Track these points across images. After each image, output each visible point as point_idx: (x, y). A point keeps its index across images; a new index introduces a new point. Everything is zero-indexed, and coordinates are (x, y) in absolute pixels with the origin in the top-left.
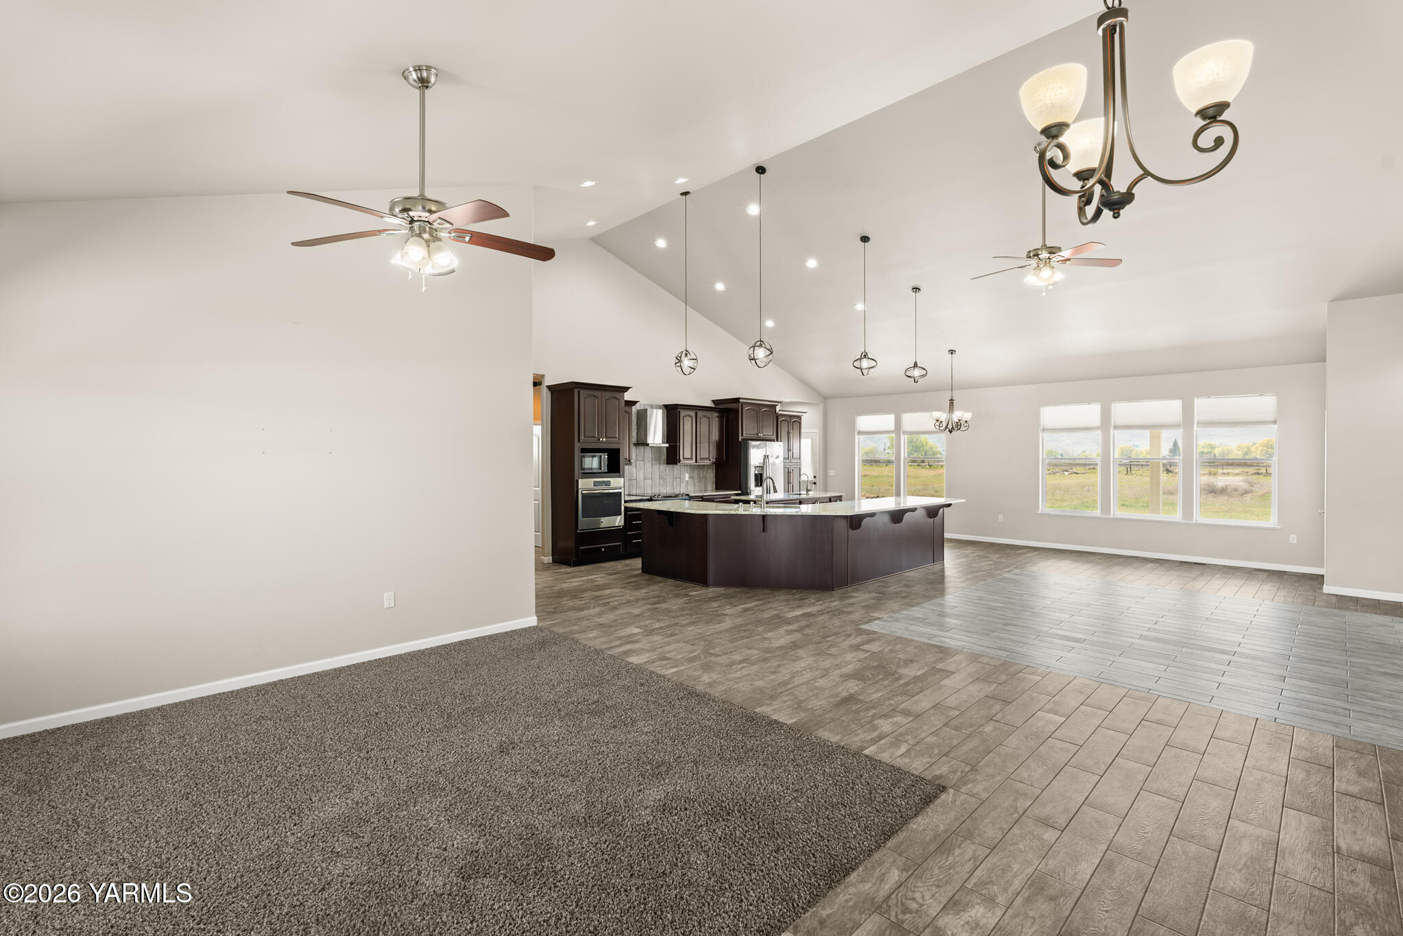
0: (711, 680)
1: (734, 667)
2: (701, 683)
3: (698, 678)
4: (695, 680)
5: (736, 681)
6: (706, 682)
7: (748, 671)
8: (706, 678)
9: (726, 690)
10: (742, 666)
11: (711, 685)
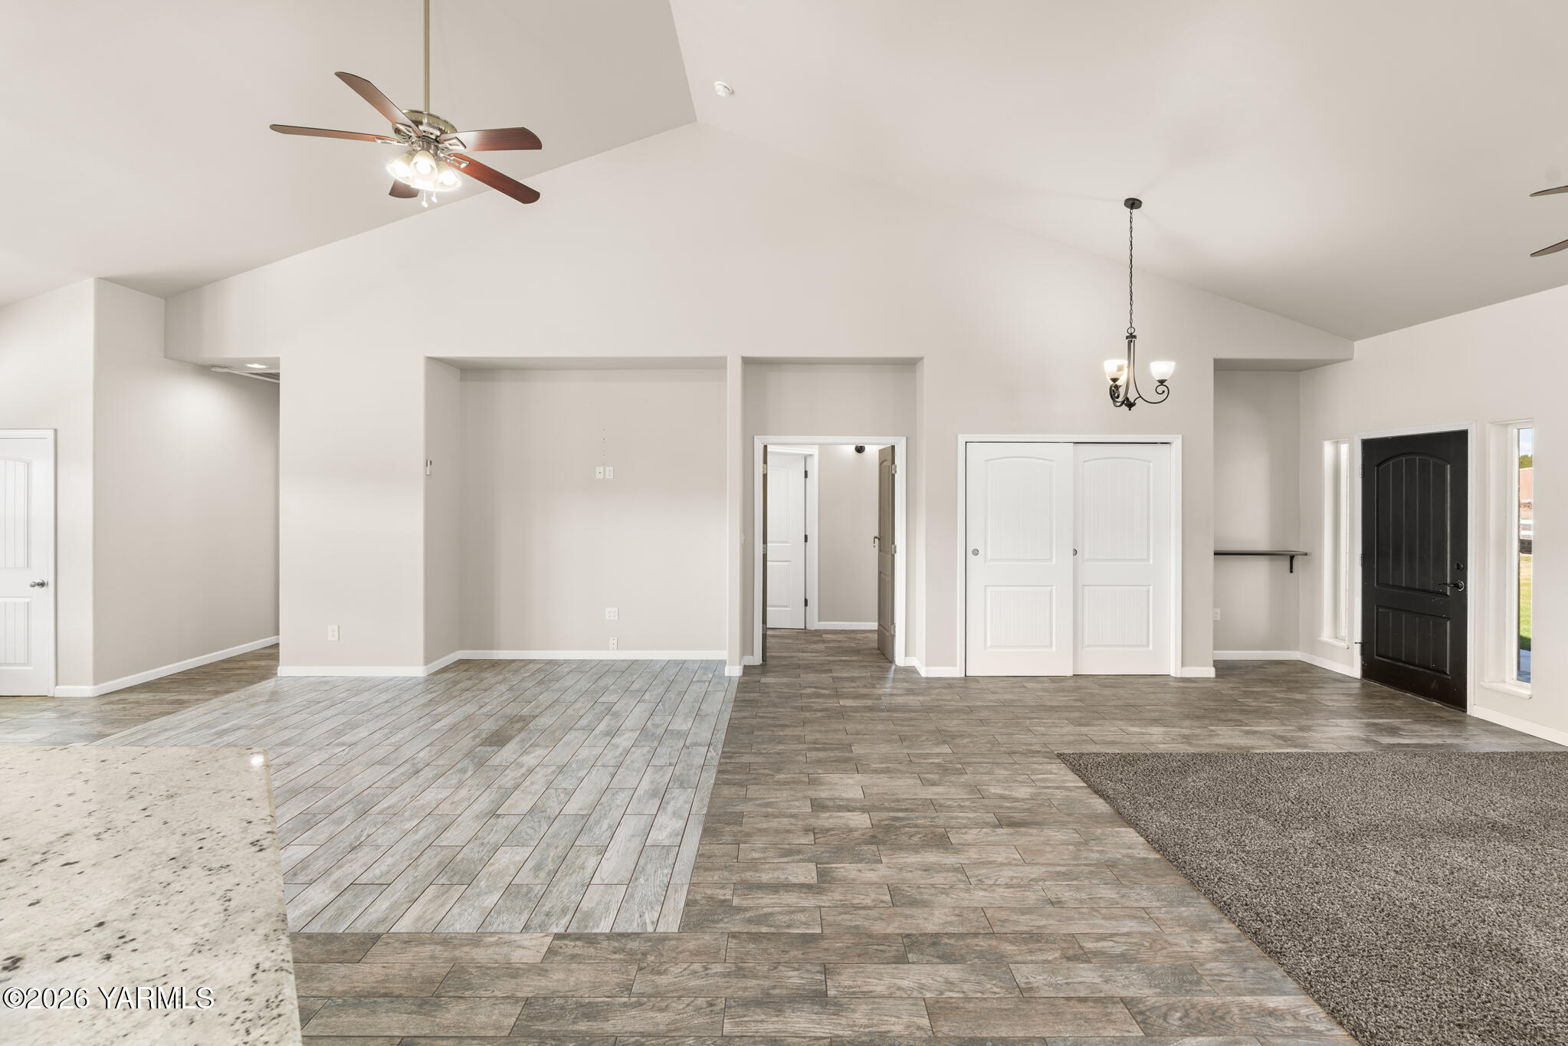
0: (1198, 936)
1: (1119, 950)
2: (1221, 938)
3: (1222, 951)
4: (1231, 951)
5: (1145, 915)
6: (1208, 936)
7: (1102, 926)
8: (1206, 944)
9: (1181, 903)
10: (1100, 944)
11: (1204, 925)
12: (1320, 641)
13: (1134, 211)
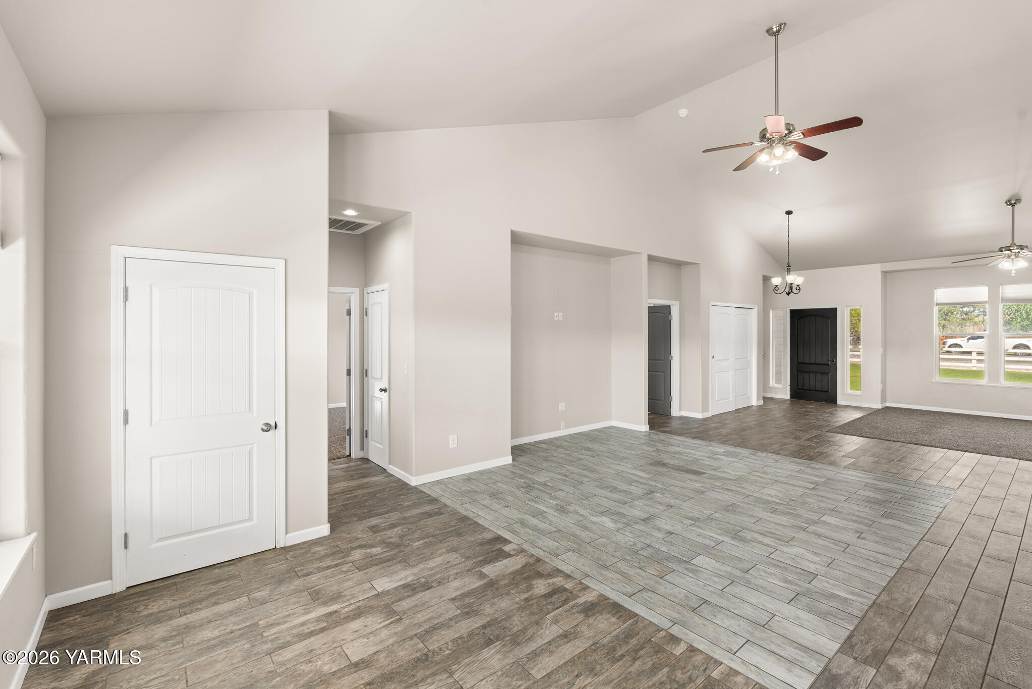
12: (771, 388)
13: (790, 215)
